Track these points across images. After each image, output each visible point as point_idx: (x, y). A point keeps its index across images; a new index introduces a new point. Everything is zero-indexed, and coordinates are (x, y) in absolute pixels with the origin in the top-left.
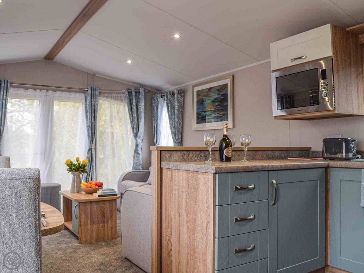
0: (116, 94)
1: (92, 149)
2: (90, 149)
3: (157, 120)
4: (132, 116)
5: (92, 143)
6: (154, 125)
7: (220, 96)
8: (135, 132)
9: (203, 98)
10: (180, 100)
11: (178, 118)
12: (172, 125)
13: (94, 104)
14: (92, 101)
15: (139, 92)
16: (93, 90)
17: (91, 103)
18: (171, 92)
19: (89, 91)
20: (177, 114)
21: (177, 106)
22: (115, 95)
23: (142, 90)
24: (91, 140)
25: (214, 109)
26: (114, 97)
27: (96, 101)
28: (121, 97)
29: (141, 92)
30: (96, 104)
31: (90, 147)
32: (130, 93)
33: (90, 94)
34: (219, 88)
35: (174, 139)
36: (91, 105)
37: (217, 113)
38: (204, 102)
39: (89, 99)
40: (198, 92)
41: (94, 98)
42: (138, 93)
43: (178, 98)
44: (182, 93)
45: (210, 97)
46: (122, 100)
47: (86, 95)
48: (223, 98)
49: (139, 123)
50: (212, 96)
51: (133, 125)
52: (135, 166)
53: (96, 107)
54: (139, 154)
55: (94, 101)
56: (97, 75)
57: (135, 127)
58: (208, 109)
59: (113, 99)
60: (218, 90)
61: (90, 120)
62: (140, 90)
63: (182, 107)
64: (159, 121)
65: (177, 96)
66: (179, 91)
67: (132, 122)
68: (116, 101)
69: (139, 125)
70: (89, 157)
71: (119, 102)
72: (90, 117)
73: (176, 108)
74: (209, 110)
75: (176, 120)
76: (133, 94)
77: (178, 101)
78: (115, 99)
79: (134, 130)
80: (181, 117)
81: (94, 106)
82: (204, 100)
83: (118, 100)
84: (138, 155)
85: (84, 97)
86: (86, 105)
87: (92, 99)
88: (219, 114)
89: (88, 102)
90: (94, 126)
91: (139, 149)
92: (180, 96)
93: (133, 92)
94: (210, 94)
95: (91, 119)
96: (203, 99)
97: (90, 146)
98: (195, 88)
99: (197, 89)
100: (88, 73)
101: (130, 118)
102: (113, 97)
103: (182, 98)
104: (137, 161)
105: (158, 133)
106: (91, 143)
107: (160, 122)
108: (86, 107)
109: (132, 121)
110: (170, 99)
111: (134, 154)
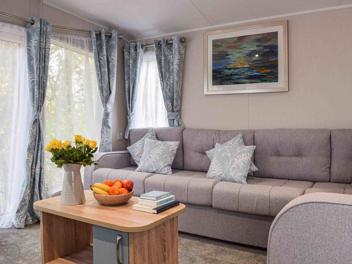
0: (73, 36)
1: (39, 119)
4: (101, 71)
5: (40, 111)
7: (262, 48)
8: (105, 95)
9: (226, 50)
10: (181, 52)
11: (178, 76)
12: (167, 86)
13: (44, 47)
14: (42, 41)
15: (111, 36)
16: (43, 24)
17: (40, 44)
18: (166, 40)
19: (37, 25)
20: (177, 70)
22: (73, 38)
23: (115, 34)
24: (39, 106)
25: (249, 65)
26: (72, 40)
27: (47, 41)
28: (82, 41)
29: (113, 36)
30: (47, 47)
31: (36, 118)
32: (99, 36)
33: (39, 30)
34: (260, 37)
36: (40, 48)
38: (228, 55)
40: (215, 41)
41: (45, 36)
42: (109, 37)
45: (241, 49)
46: (83, 47)
47: (30, 31)
49: (111, 83)
50: (245, 48)
51: (102, 84)
52: (104, 145)
53: (47, 52)
54: (110, 128)
55: (44, 42)
57: (105, 87)
58: (238, 65)
59: (69, 43)
60: (258, 40)
61: (38, 73)
62: (111, 34)
63: (183, 62)
65: (179, 46)
66: (181, 39)
67: (101, 80)
68: (74, 46)
69: (111, 85)
71: (79, 49)
72: (37, 67)
73: (177, 62)
74: (239, 66)
75: (176, 79)
76: (103, 37)
78: (73, 43)
79: (104, 92)
80: (181, 75)
81: (44, 50)
82: (229, 53)
83: (77, 45)
84: (108, 129)
87: (42, 38)
88: (260, 72)
91: (109, 120)
92: (182, 47)
94: (240, 45)
96: (227, 52)
97: (36, 116)
98: (209, 36)
99: (213, 37)
102: (69, 40)
103: (183, 50)
104: (107, 138)
106: (38, 111)
108: (29, 50)
109: (100, 78)
111: (103, 128)
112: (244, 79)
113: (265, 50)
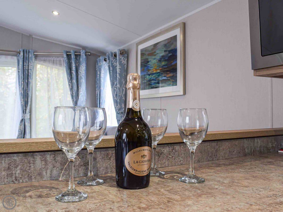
0: (54, 57)
1: (25, 119)
2: (23, 121)
3: (100, 87)
4: (72, 82)
5: (25, 113)
6: (97, 93)
7: (167, 52)
8: (75, 100)
9: (147, 57)
10: (123, 62)
11: (121, 83)
12: (114, 93)
13: (27, 69)
14: (25, 64)
15: (80, 55)
16: (25, 53)
17: (24, 67)
18: (114, 53)
19: (22, 54)
20: (119, 78)
21: (119, 69)
23: (82, 53)
24: (24, 110)
25: (160, 70)
26: (52, 61)
27: (29, 65)
28: (60, 61)
29: (81, 54)
30: (29, 69)
31: (23, 118)
32: (69, 56)
33: (23, 57)
34: (166, 42)
35: (116, 109)
36: (24, 69)
37: (163, 75)
38: (148, 62)
39: (21, 63)
40: (142, 50)
41: (27, 61)
42: (77, 56)
43: (120, 59)
44: (125, 53)
45: (155, 55)
46: (60, 65)
47: (19, 58)
48: (171, 56)
49: (79, 91)
50: (158, 54)
51: (73, 92)
53: (29, 72)
55: (27, 65)
56: (33, 36)
57: (74, 94)
58: (153, 71)
59: (50, 63)
60: (165, 45)
61: (23, 87)
62: (80, 53)
63: (125, 71)
64: (102, 88)
65: (119, 57)
66: (121, 52)
67: (71, 89)
68: (54, 65)
69: (79, 93)
70: (22, 129)
71: (58, 67)
72: (22, 83)
73: (118, 70)
74: (155, 72)
75: (118, 86)
76: (73, 56)
77: (120, 64)
78: (53, 63)
79: (74, 98)
80: (124, 82)
81: (27, 71)
82: (149, 60)
83: (56, 64)
85: (17, 61)
86: (19, 69)
87: (25, 63)
88: (166, 76)
89: (21, 66)
90: (28, 94)
92: (123, 58)
93: (72, 55)
94: (155, 52)
95: (23, 85)
96: (147, 59)
97: (22, 117)
98: (139, 46)
99: (141, 47)
100: (22, 34)
101: (69, 85)
102: (50, 61)
103: (125, 60)
105: (101, 101)
106: (24, 113)
107: (104, 89)
108: (19, 72)
109: (71, 87)
110: (112, 61)
112: (157, 84)
113: (170, 55)
